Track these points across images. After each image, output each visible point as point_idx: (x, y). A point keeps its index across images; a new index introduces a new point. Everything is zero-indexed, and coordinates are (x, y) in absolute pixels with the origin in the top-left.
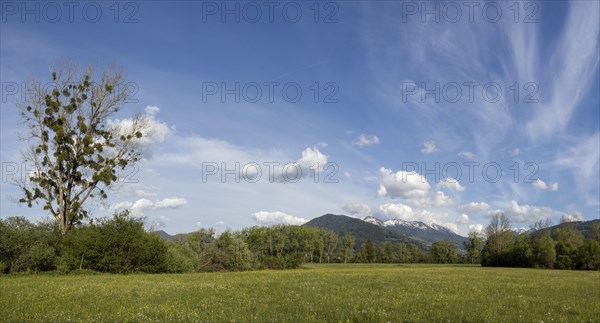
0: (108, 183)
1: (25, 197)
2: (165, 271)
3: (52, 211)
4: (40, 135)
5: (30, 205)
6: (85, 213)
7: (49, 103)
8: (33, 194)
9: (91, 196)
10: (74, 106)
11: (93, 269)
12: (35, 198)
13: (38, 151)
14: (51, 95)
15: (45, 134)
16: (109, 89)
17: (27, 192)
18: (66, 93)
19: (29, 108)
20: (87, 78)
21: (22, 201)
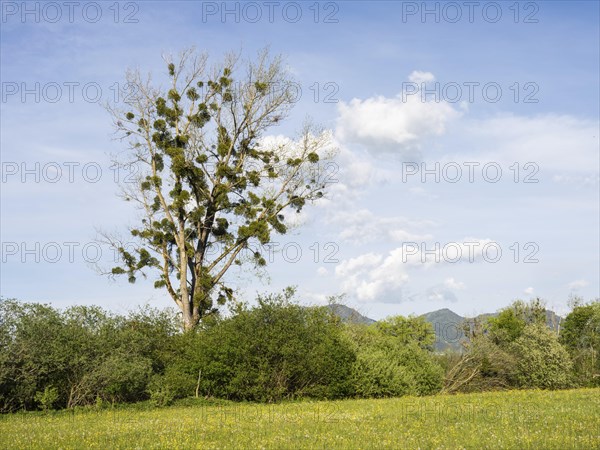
0: (265, 240)
1: (122, 264)
2: (353, 396)
3: (171, 290)
4: (150, 159)
5: (132, 279)
6: (229, 292)
7: (162, 110)
8: (138, 259)
9: (237, 262)
10: (206, 116)
11: (218, 395)
12: (140, 266)
13: (146, 186)
14: (166, 98)
15: (157, 159)
16: (261, 88)
17: (127, 256)
18: (192, 95)
19: (130, 116)
20: (227, 72)
21: (117, 271)
